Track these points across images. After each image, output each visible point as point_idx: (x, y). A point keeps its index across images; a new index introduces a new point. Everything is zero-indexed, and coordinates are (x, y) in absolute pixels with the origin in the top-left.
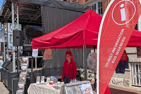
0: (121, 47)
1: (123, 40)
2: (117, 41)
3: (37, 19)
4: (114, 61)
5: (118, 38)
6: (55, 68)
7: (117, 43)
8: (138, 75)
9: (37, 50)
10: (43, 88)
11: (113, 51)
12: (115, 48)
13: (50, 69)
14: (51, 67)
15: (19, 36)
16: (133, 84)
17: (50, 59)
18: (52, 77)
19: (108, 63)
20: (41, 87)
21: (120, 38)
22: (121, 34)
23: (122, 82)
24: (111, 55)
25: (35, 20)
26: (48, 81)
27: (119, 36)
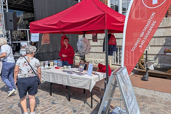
0: (150, 31)
1: (153, 24)
2: (146, 26)
3: (21, 3)
4: (141, 45)
5: (148, 22)
6: (48, 53)
7: (146, 27)
8: (117, 56)
9: (38, 34)
10: (53, 73)
11: (141, 35)
12: (143, 33)
13: (43, 53)
14: (44, 51)
15: (12, 19)
16: (113, 64)
17: (48, 43)
18: (55, 61)
19: (134, 48)
20: (49, 72)
21: (150, 22)
22: (151, 18)
23: (104, 62)
24: (139, 40)
25: (19, 4)
26: (52, 65)
27: (149, 20)
